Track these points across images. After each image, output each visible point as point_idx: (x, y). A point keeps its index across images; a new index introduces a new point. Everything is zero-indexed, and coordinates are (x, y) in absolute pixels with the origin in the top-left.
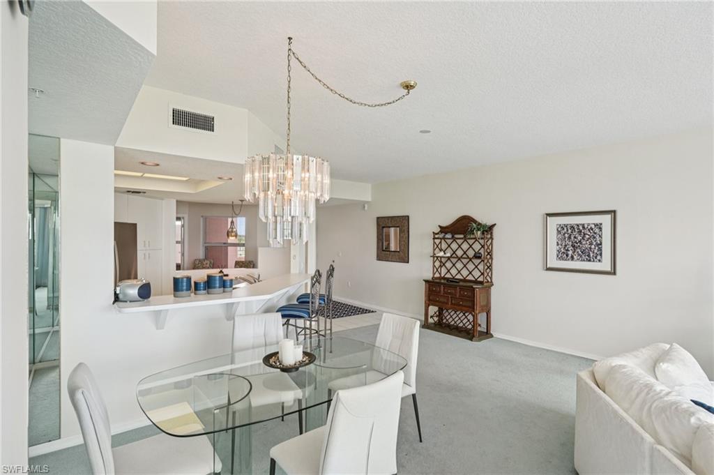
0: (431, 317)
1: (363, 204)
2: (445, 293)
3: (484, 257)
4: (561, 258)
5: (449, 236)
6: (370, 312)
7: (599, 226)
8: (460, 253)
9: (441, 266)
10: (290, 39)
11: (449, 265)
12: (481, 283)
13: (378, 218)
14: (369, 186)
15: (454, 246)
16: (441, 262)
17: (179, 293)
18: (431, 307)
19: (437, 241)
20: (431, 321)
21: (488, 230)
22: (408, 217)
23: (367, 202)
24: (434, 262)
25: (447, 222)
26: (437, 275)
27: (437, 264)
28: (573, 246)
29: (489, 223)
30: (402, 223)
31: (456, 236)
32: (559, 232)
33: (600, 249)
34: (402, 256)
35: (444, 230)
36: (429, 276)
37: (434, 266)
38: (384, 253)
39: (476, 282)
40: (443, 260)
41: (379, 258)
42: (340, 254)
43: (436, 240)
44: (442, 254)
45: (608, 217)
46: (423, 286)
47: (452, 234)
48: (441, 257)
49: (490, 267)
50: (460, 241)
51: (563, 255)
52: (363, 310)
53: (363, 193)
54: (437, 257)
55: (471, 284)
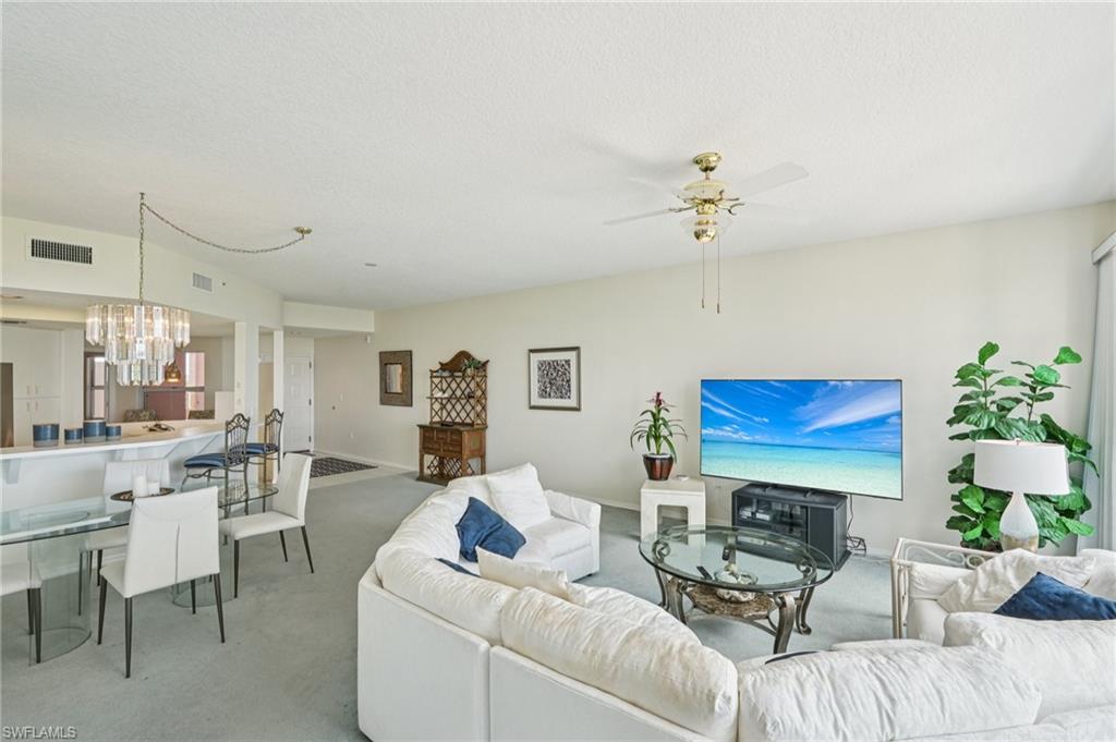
0: (429, 467)
1: (364, 336)
2: (438, 438)
3: (477, 398)
4: (542, 396)
5: (446, 374)
6: (367, 467)
7: (568, 362)
8: (458, 393)
9: (442, 409)
10: (142, 194)
11: (449, 407)
12: (468, 425)
13: (381, 353)
14: (372, 313)
15: (454, 385)
16: (441, 404)
17: (39, 443)
18: (426, 456)
19: (436, 380)
20: (427, 472)
21: (482, 367)
22: (411, 352)
23: (369, 334)
24: (432, 404)
25: (446, 359)
26: (437, 419)
27: (437, 406)
28: (550, 383)
29: (483, 360)
30: (404, 359)
31: (456, 374)
32: (540, 369)
33: (569, 386)
34: (405, 399)
35: (444, 367)
36: (426, 422)
37: (432, 408)
38: (387, 397)
39: (463, 424)
40: (444, 402)
41: (383, 402)
42: (342, 397)
43: (434, 380)
44: (440, 394)
45: (574, 353)
46: (417, 432)
47: (450, 371)
48: (442, 399)
49: (484, 408)
50: (458, 380)
51: (544, 393)
52: (361, 465)
53: (365, 323)
54: (436, 399)
55: (458, 427)
